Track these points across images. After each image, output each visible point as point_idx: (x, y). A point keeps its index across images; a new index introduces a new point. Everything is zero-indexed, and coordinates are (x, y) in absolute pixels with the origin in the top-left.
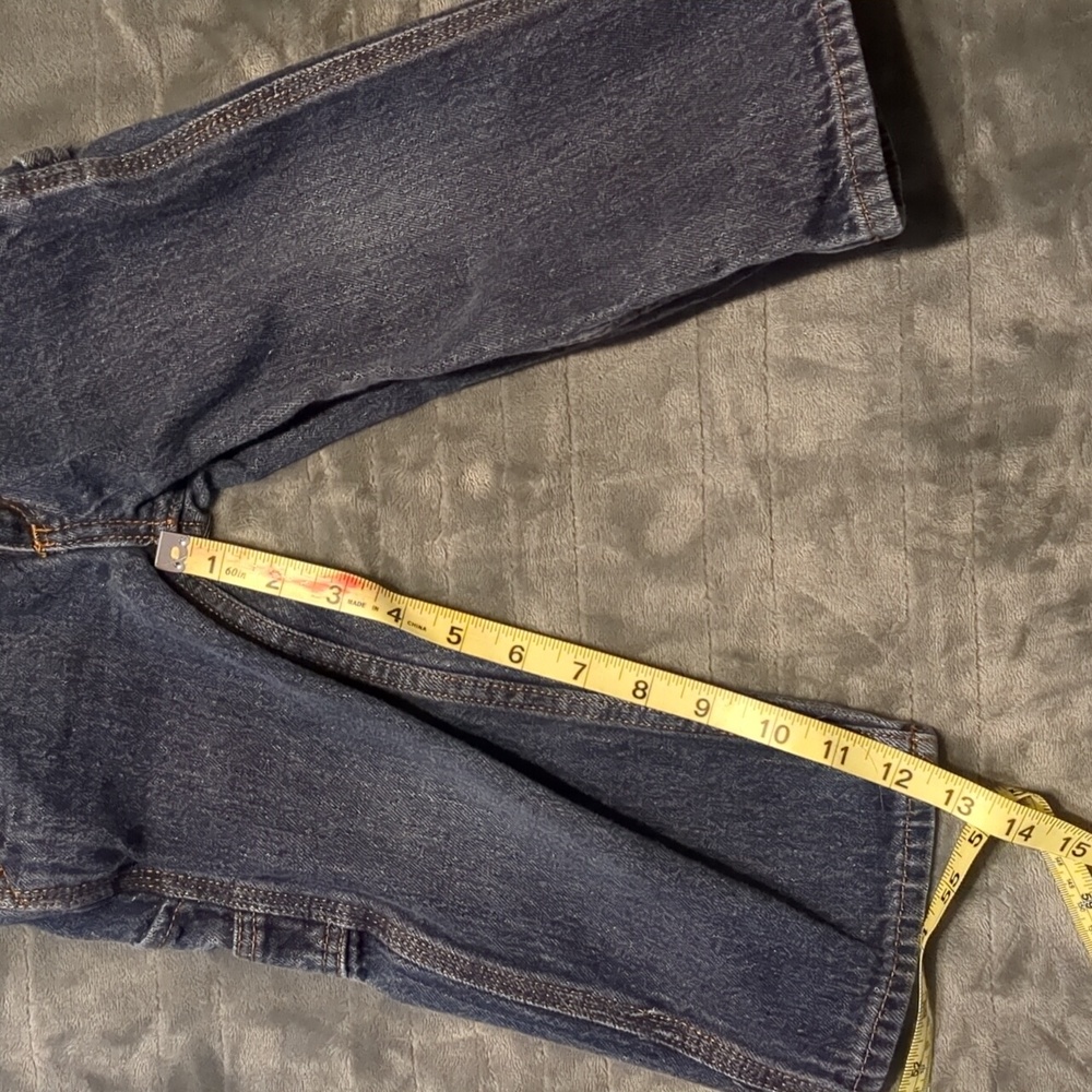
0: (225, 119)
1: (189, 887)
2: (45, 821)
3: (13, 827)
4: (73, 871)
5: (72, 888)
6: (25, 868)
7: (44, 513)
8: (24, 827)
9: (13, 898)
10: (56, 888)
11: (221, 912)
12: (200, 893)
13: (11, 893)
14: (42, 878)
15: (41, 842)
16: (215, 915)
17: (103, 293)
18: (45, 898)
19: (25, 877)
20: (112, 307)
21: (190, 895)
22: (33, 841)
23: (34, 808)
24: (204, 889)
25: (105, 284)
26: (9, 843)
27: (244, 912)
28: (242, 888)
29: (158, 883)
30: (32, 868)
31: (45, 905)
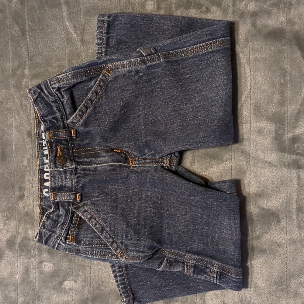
0: (202, 48)
1: (173, 254)
2: (135, 238)
6: (129, 250)
7: (135, 155)
8: (129, 240)
9: (126, 258)
12: (176, 256)
13: (125, 257)
14: (134, 253)
15: (133, 244)
16: (180, 262)
17: (161, 95)
18: (134, 259)
19: (129, 253)
20: (163, 100)
21: (173, 256)
22: (131, 244)
23: (131, 234)
24: (177, 255)
25: (162, 93)
26: (125, 244)
29: (164, 252)
30: (131, 251)
31: (134, 261)
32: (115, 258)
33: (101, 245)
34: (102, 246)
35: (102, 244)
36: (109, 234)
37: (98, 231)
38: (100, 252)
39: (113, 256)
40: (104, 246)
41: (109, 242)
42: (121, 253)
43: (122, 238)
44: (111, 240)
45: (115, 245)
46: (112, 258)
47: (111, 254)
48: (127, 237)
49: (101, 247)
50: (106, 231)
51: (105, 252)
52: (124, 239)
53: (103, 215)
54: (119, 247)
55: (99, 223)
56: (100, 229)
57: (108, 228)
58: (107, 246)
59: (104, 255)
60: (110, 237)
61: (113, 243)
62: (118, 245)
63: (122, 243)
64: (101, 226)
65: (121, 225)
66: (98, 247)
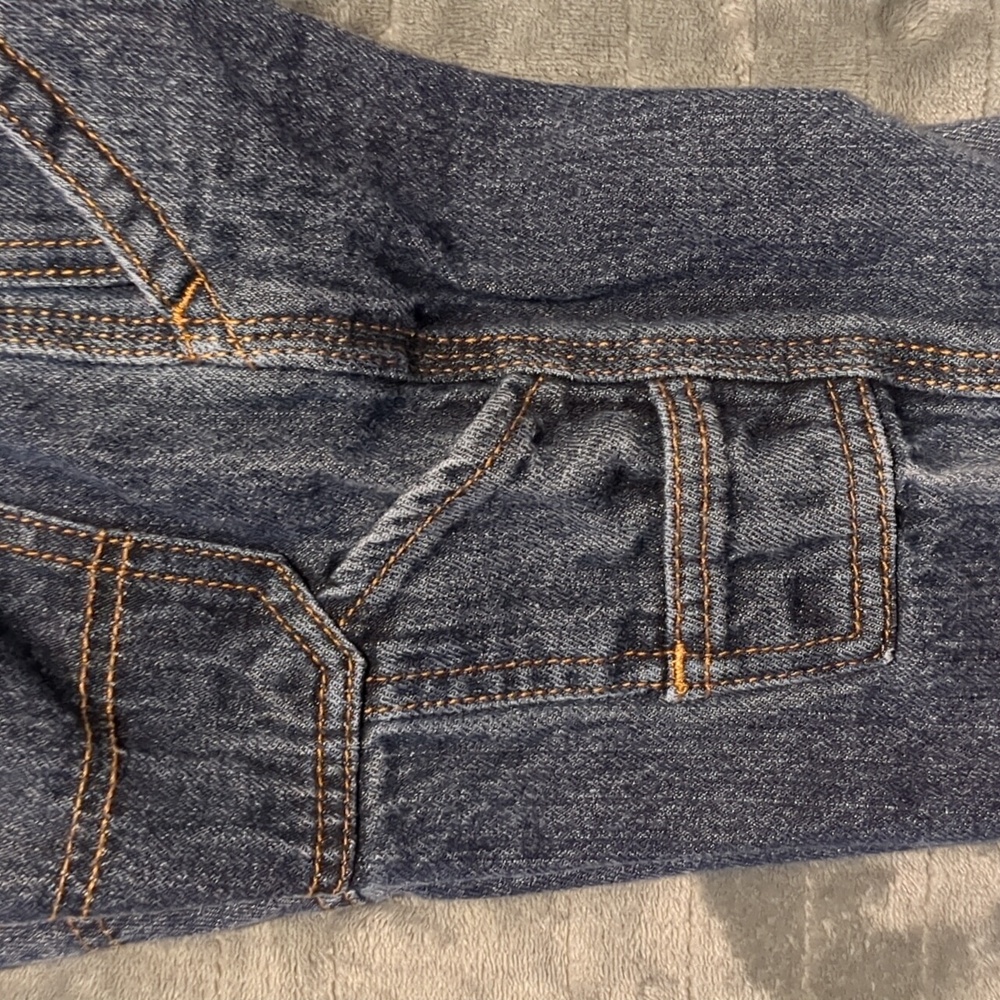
3: (215, 190)
4: (338, 285)
5: (339, 318)
6: (248, 269)
9: (224, 334)
10: (309, 316)
11: (616, 395)
13: (222, 325)
14: (282, 291)
15: (275, 216)
18: (287, 335)
19: (248, 287)
22: (261, 215)
23: (261, 149)
26: (213, 223)
27: (666, 379)
28: (653, 339)
30: (261, 272)
31: (285, 350)
32: (151, 346)
33: (51, 266)
34: (58, 276)
35: (57, 263)
36: (104, 157)
37: (31, 138)
38: (52, 313)
39: (139, 335)
40: (76, 276)
41: (106, 210)
42: (193, 299)
43: (195, 180)
44: (118, 198)
45: (145, 234)
46: (133, 352)
47: (128, 324)
48: (226, 167)
49: (56, 283)
50: (83, 132)
51: (85, 314)
52: (211, 180)
53: (55, 21)
54: (172, 244)
55: (31, 79)
56: (41, 121)
57: (97, 111)
58: (95, 276)
59: (79, 337)
60: (116, 176)
61: (131, 216)
62: (162, 230)
63: (192, 216)
64: (49, 96)
65: (186, 87)
66: (32, 283)
